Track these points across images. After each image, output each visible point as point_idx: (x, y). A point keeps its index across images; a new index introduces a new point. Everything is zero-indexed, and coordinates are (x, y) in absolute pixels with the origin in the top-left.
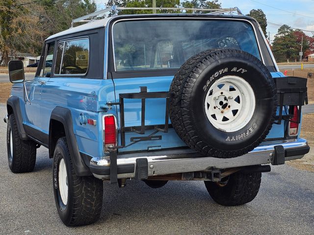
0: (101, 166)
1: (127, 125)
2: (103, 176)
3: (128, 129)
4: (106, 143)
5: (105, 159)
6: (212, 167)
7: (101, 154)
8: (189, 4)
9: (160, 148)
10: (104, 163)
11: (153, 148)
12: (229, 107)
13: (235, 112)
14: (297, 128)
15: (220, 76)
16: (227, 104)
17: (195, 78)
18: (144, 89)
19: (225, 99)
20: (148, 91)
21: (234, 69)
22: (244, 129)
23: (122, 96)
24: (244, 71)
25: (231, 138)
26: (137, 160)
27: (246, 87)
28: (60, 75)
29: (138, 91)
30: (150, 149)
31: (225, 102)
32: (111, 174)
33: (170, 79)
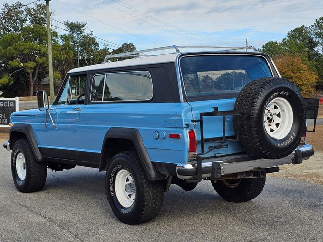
0: (187, 169)
1: (205, 137)
2: (190, 177)
3: (207, 140)
4: (190, 152)
5: (190, 164)
6: (259, 167)
7: (186, 160)
8: (66, 37)
9: (223, 154)
10: (189, 167)
11: (219, 155)
12: (273, 121)
13: (277, 125)
14: (305, 136)
15: (273, 98)
16: (272, 119)
17: (259, 99)
18: (216, 109)
19: (271, 115)
20: (219, 110)
21: (282, 93)
22: (287, 137)
23: (202, 115)
24: (287, 94)
25: (280, 144)
26: (212, 163)
27: (287, 106)
28: (103, 101)
29: (212, 110)
30: (217, 155)
31: (270, 118)
32: (198, 175)
33: (234, 100)
